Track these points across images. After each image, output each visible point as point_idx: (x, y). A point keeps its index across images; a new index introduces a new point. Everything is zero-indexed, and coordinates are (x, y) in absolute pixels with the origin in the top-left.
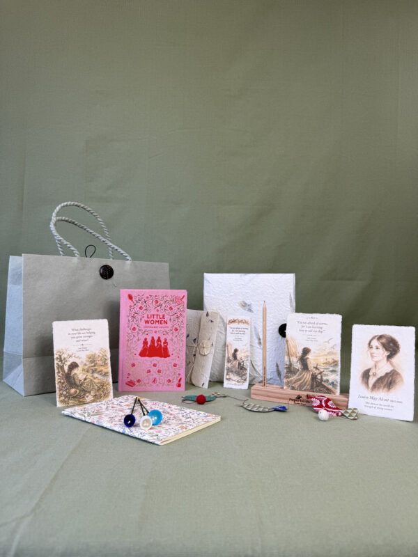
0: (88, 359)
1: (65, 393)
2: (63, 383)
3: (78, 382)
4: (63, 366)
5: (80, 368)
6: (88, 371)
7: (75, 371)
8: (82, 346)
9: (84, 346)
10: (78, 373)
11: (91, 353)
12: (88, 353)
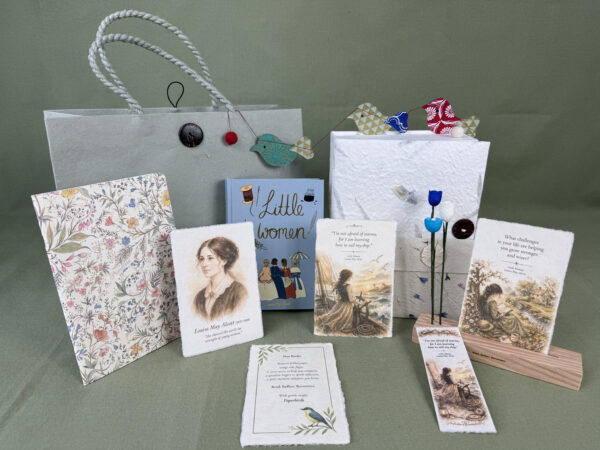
0: (519, 287)
1: (471, 321)
2: (473, 307)
3: (495, 315)
4: (478, 285)
5: (504, 296)
6: (515, 304)
7: (495, 298)
8: (515, 266)
9: (518, 267)
10: (499, 302)
11: (529, 281)
12: (524, 279)
